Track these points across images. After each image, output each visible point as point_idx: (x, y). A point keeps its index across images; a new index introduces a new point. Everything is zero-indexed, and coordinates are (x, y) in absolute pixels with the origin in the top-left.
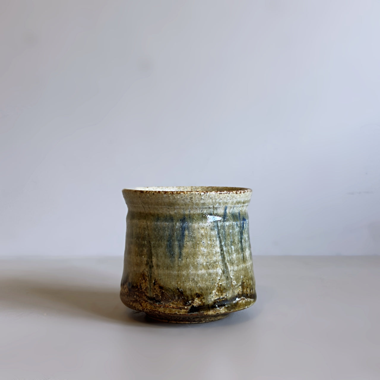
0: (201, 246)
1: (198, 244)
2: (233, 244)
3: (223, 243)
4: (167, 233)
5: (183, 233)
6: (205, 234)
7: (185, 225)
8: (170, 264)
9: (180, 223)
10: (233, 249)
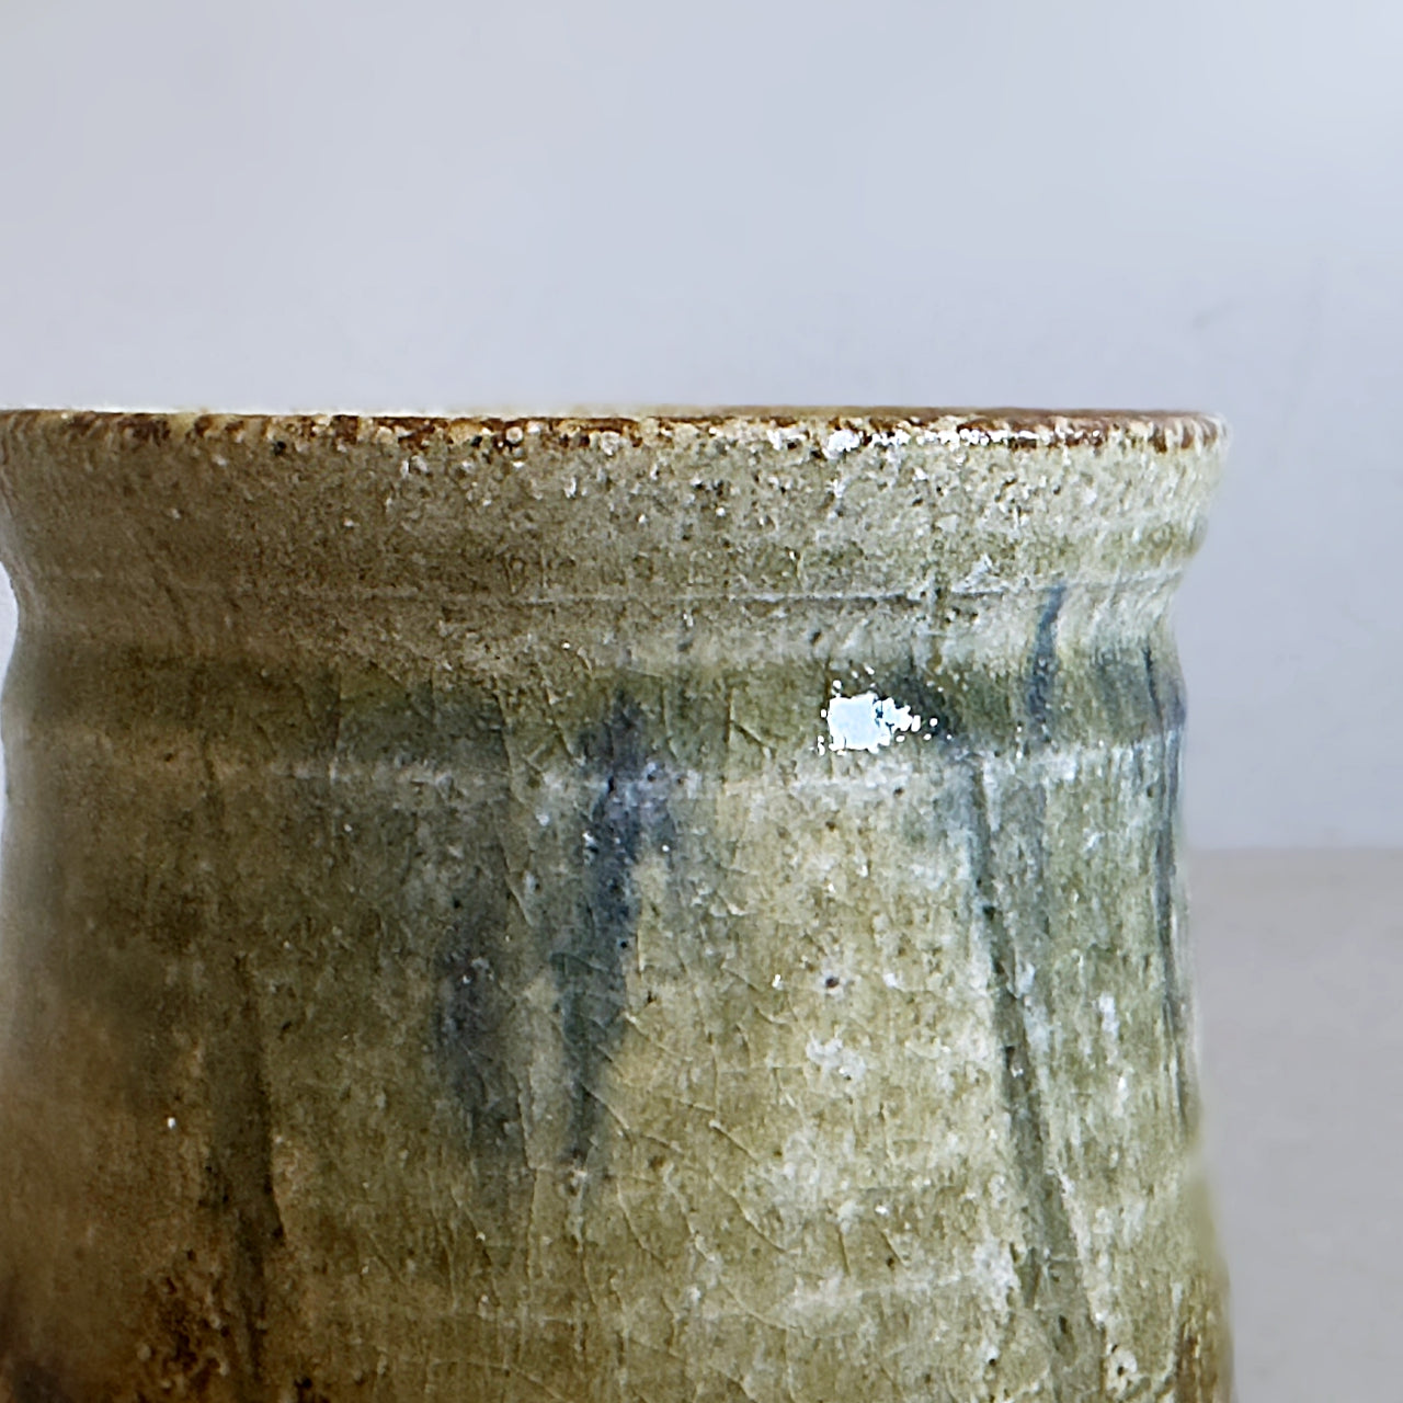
0: (812, 1015)
1: (781, 1001)
2: (1108, 972)
3: (1024, 981)
4: (433, 882)
5: (616, 889)
6: (852, 885)
7: (639, 792)
8: (466, 1222)
9: (586, 775)
10: (1110, 1026)
